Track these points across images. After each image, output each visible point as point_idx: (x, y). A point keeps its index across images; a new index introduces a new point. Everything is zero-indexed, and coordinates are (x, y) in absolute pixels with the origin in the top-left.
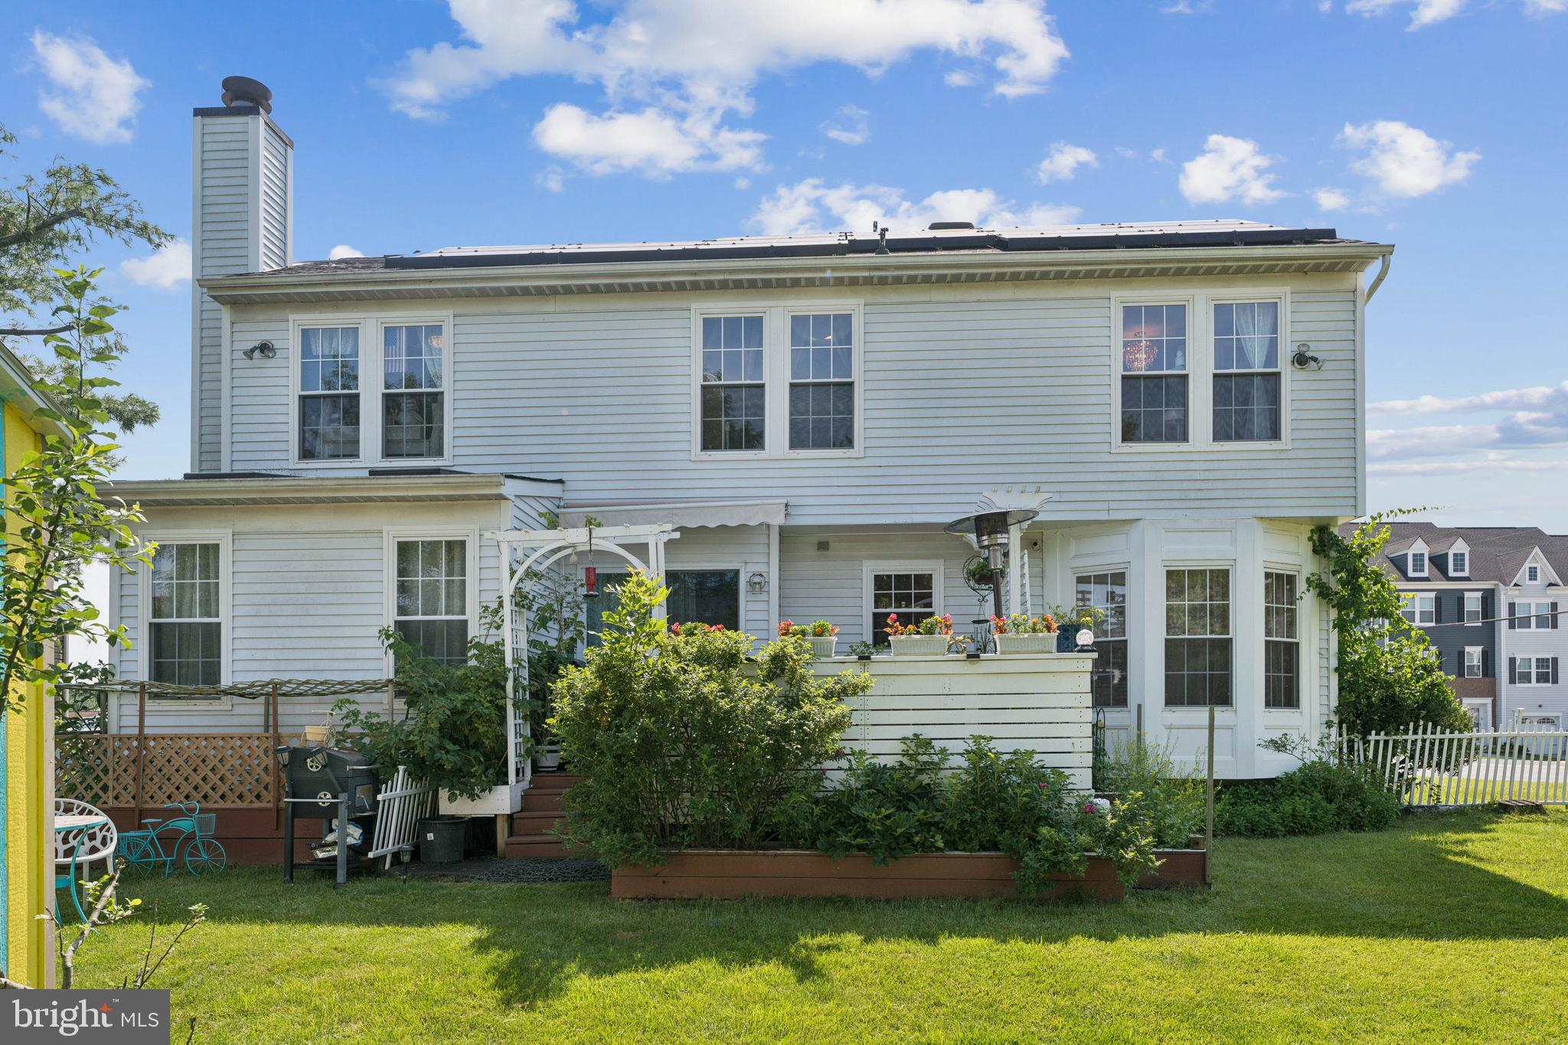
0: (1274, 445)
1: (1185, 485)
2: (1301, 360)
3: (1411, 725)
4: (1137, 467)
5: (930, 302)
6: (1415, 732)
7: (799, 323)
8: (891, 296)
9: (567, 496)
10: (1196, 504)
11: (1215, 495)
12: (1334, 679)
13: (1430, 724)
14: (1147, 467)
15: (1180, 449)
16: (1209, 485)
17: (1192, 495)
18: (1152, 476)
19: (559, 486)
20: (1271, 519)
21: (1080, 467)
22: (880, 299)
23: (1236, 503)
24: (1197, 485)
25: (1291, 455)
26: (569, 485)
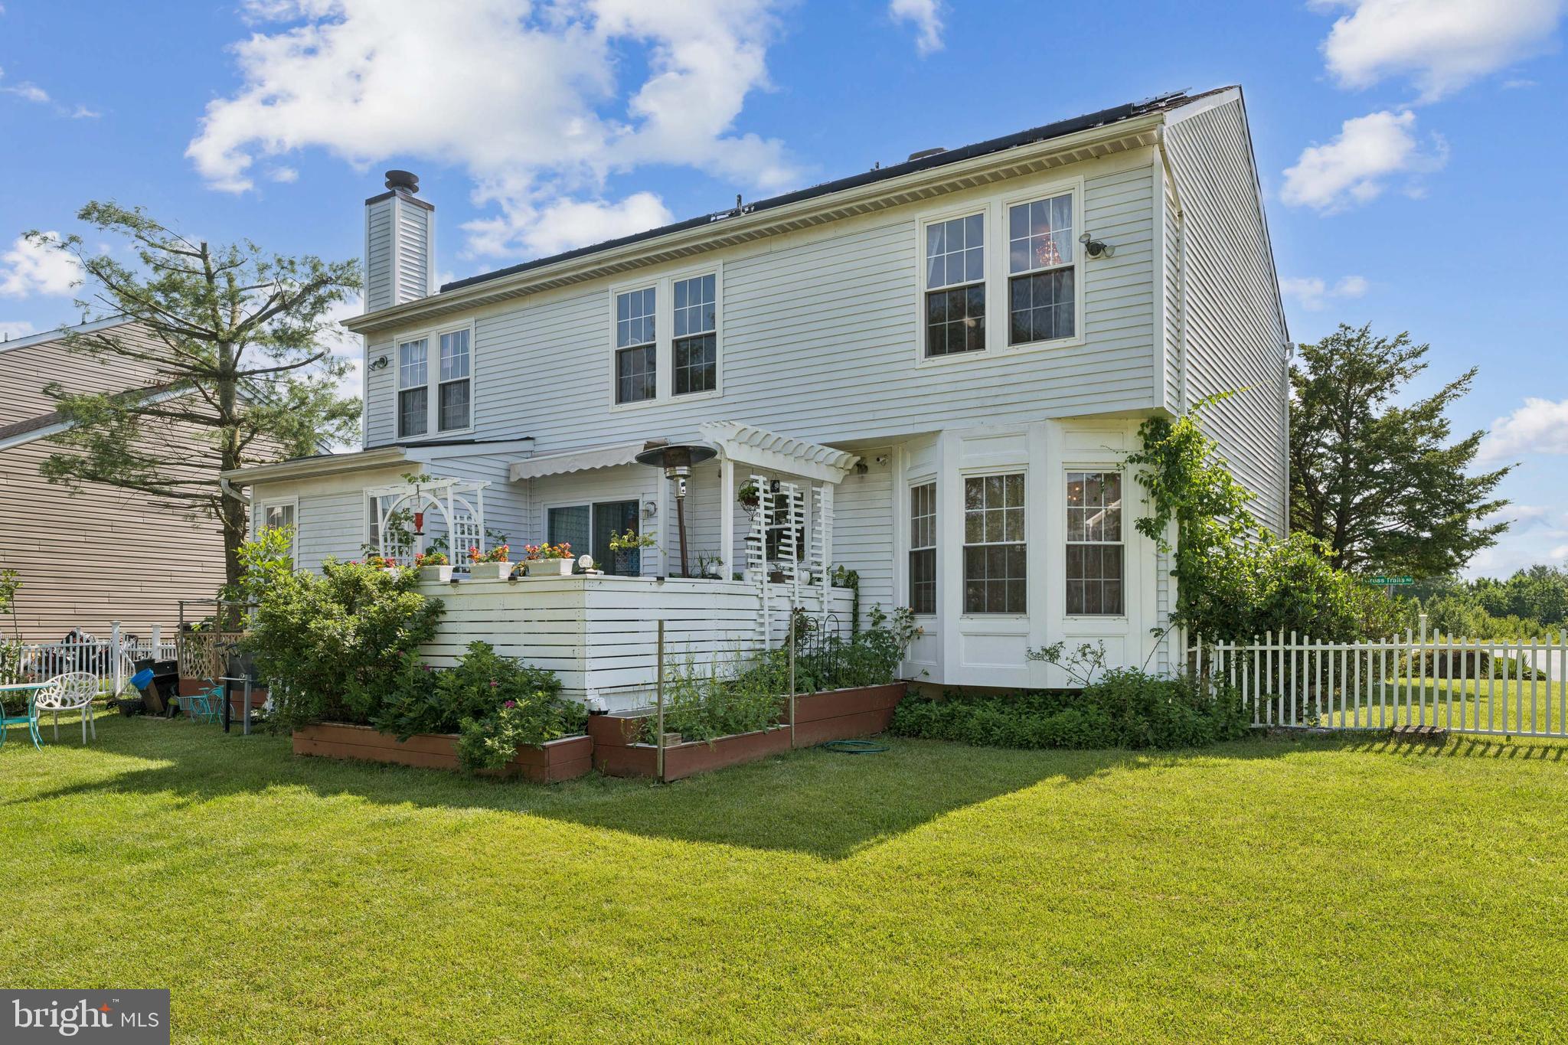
0: (1069, 342)
1: (983, 393)
2: (1095, 249)
3: (1269, 634)
4: (939, 379)
5: (771, 252)
6: (1275, 642)
7: (679, 288)
8: (742, 253)
9: (537, 449)
10: (994, 410)
11: (1009, 400)
12: (1174, 583)
13: (1294, 634)
14: (949, 378)
15: (978, 358)
16: (1006, 390)
17: (989, 402)
18: (952, 387)
19: (530, 442)
20: (1074, 418)
21: (888, 386)
22: (735, 258)
23: (1030, 406)
24: (994, 391)
25: (1085, 350)
26: (539, 441)
